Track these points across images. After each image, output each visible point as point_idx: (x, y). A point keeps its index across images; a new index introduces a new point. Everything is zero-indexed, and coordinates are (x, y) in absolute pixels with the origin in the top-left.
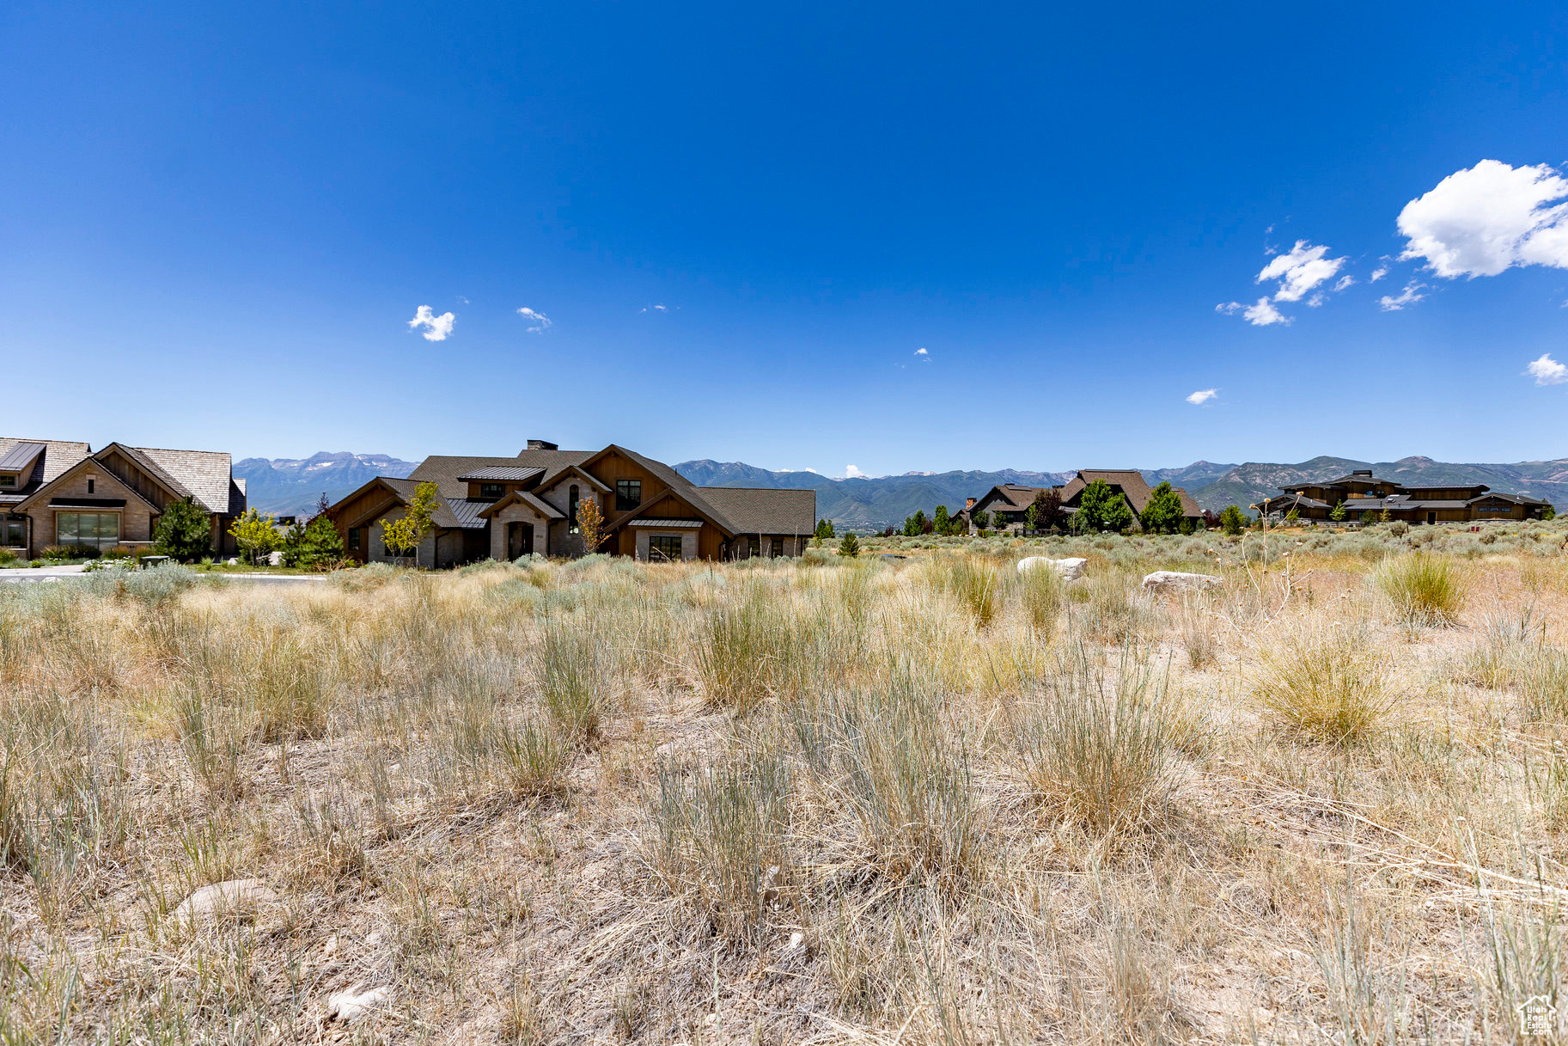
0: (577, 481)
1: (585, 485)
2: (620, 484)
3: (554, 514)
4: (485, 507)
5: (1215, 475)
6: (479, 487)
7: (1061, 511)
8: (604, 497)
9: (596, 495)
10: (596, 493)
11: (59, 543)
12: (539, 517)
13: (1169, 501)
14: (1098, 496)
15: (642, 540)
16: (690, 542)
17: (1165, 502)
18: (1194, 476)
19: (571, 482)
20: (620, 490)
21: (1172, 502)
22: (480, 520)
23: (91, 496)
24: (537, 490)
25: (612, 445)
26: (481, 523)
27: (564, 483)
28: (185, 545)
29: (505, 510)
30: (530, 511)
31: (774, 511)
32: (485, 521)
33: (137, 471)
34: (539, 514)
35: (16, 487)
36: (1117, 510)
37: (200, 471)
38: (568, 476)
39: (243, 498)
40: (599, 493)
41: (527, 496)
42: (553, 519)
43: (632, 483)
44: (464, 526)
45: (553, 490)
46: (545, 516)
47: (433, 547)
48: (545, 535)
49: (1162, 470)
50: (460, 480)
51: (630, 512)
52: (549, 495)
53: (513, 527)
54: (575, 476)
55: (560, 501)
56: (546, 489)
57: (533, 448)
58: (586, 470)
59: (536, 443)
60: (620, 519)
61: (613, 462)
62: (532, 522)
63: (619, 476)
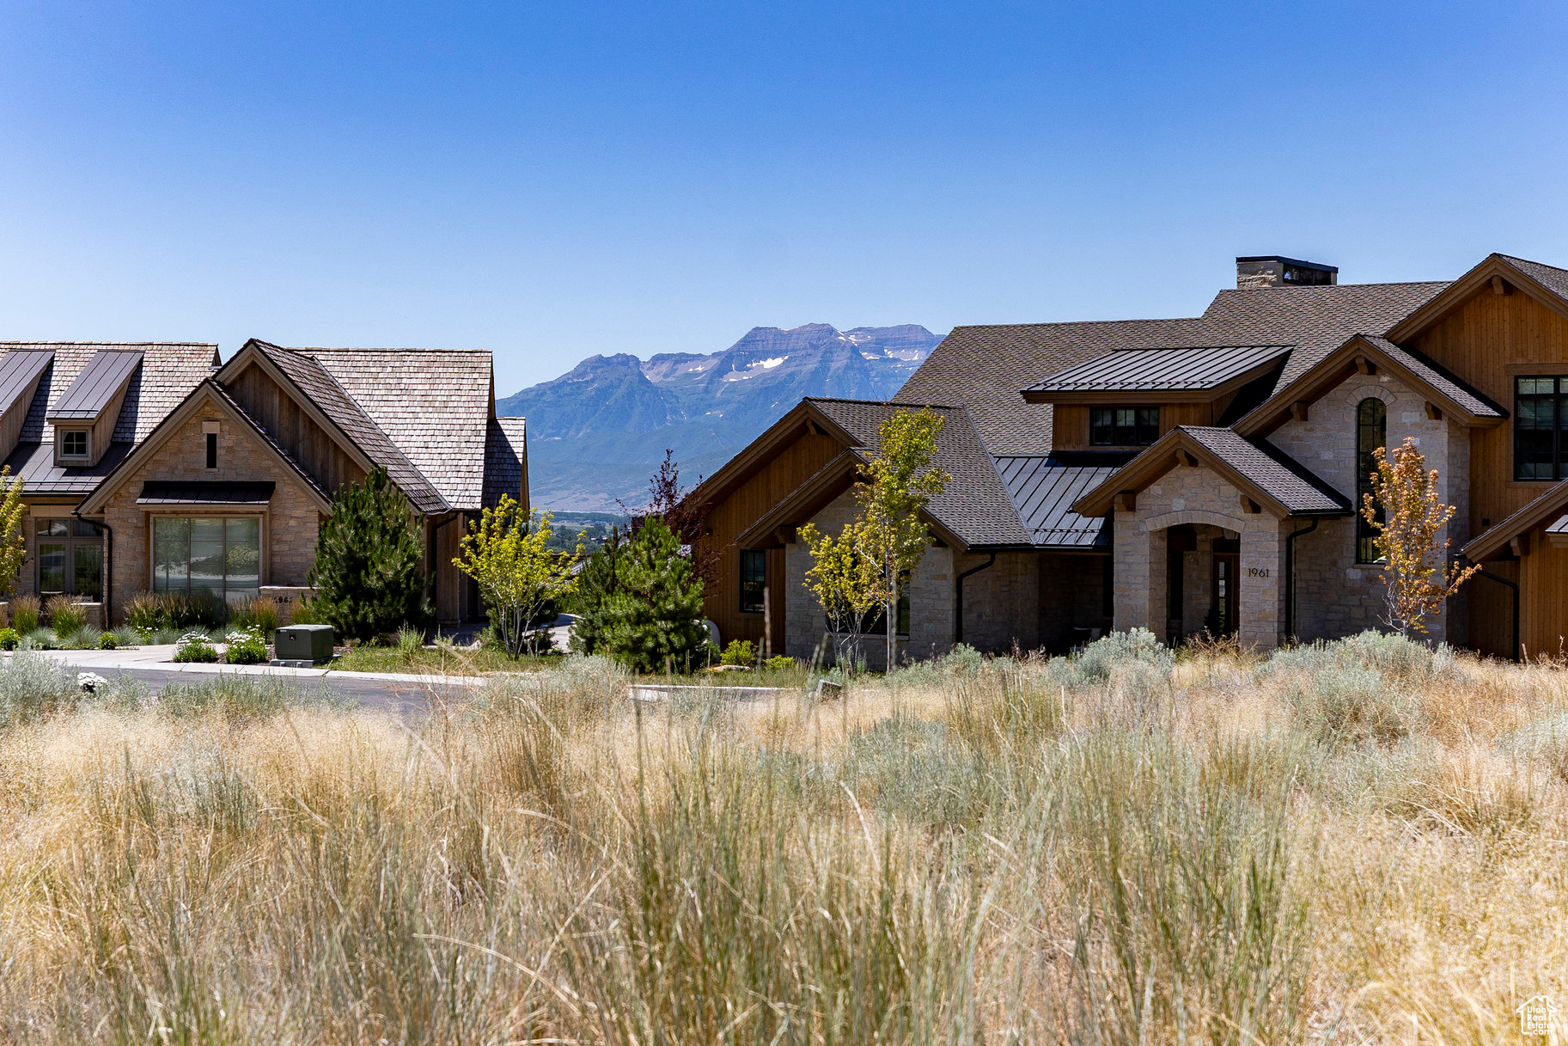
0: (1380, 386)
1: (1406, 397)
2: (1528, 387)
3: (1301, 496)
4: (1095, 479)
6: (1085, 415)
8: (1474, 434)
9: (1441, 434)
10: (1443, 425)
11: (156, 588)
12: (1256, 509)
19: (1359, 388)
20: (1527, 413)
22: (1083, 522)
23: (208, 476)
24: (1256, 417)
25: (1495, 257)
26: (1084, 531)
27: (1337, 393)
28: (369, 595)
29: (1155, 489)
30: (1230, 491)
32: (1098, 523)
33: (295, 407)
34: (1255, 501)
35: (87, 459)
37: (427, 401)
38: (1351, 368)
39: (520, 470)
40: (1453, 423)
41: (1224, 443)
42: (1298, 515)
43: (1565, 388)
44: (1037, 539)
45: (1305, 418)
46: (1275, 506)
47: (949, 606)
48: (1274, 566)
50: (1031, 397)
51: (1557, 486)
52: (1289, 436)
53: (1180, 540)
54: (1372, 369)
55: (1327, 455)
56: (1285, 417)
57: (1254, 282)
58: (1408, 347)
59: (1262, 264)
60: (1522, 510)
61: (1499, 314)
62: (1236, 526)
63: (1519, 361)
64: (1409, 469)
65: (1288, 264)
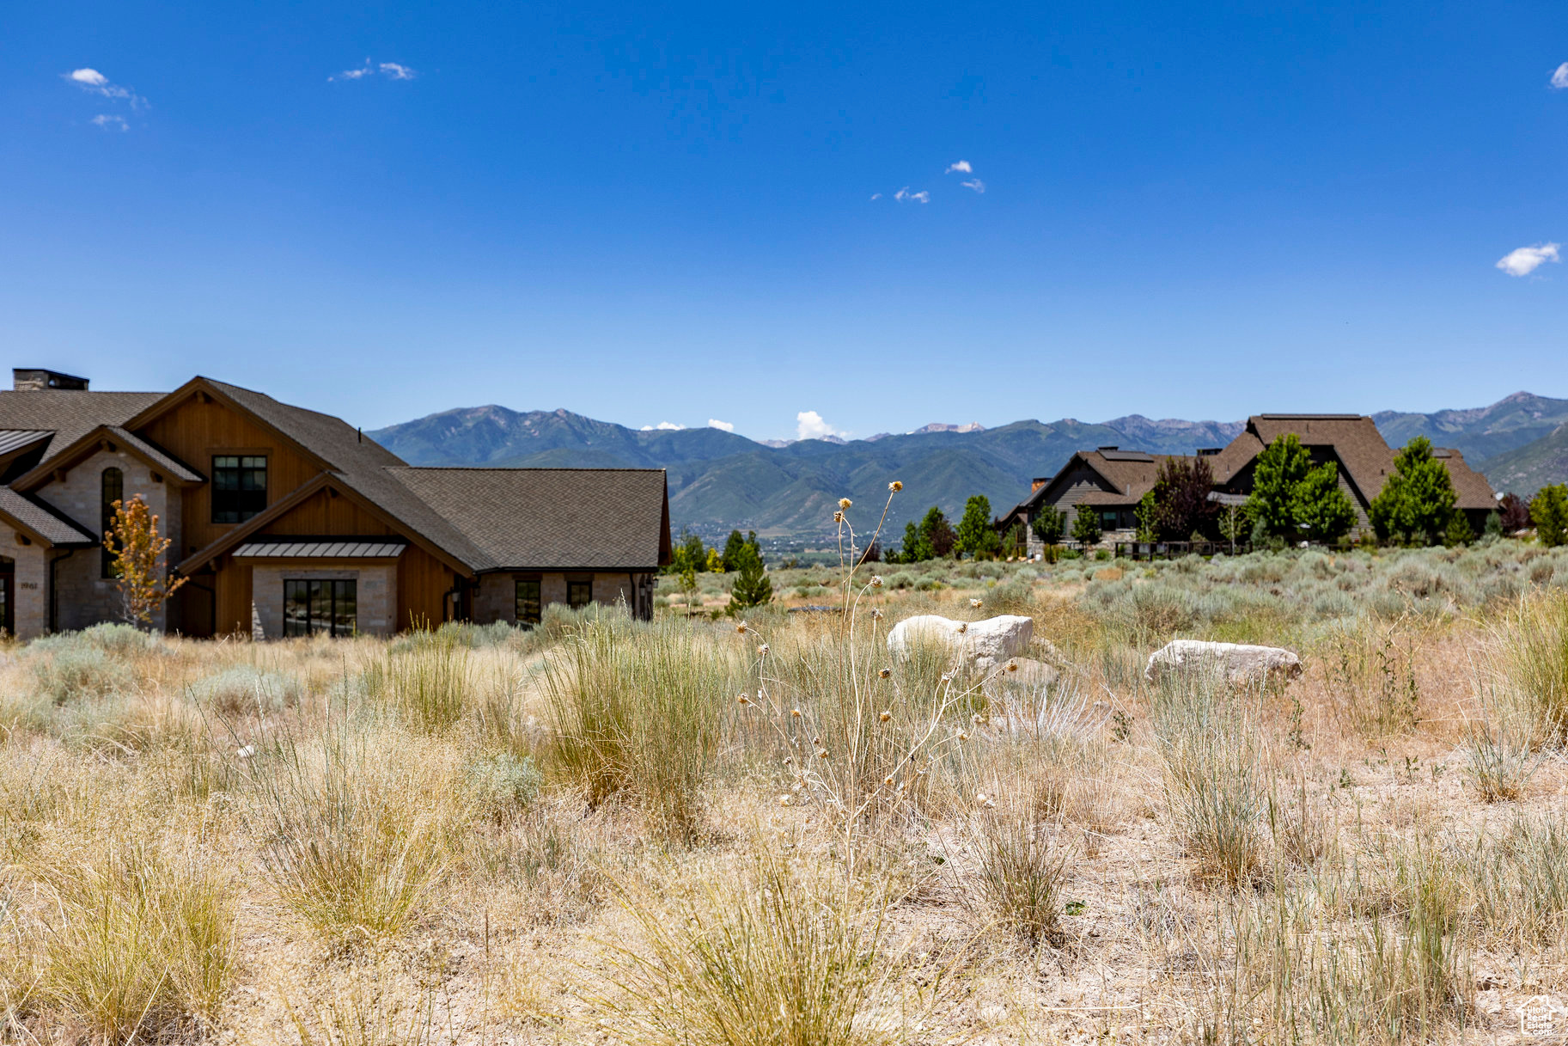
0: (118, 460)
1: (137, 467)
2: (221, 463)
3: (62, 533)
5: (1548, 421)
7: (1213, 503)
8: (185, 492)
9: (162, 491)
10: (163, 488)
12: (28, 543)
13: (1426, 478)
14: (1285, 471)
15: (267, 590)
16: (375, 590)
17: (1417, 480)
18: (1508, 424)
19: (104, 460)
20: (220, 479)
21: (1431, 479)
24: (27, 479)
25: (199, 379)
27: (88, 463)
30: (9, 531)
31: (573, 517)
34: (26, 537)
36: (1322, 495)
38: (97, 447)
40: (170, 486)
42: (59, 546)
43: (248, 462)
45: (64, 480)
46: (41, 540)
48: (41, 581)
49: (1443, 413)
51: (239, 526)
52: (50, 493)
54: (113, 448)
55: (81, 506)
56: (48, 479)
57: (26, 386)
58: (138, 433)
59: (32, 375)
60: (217, 542)
61: (202, 415)
62: (11, 554)
63: (216, 446)
64: (137, 516)
65: (52, 375)
